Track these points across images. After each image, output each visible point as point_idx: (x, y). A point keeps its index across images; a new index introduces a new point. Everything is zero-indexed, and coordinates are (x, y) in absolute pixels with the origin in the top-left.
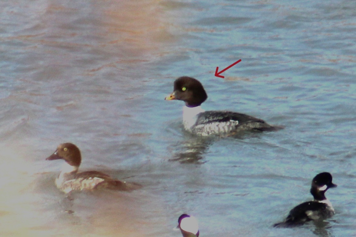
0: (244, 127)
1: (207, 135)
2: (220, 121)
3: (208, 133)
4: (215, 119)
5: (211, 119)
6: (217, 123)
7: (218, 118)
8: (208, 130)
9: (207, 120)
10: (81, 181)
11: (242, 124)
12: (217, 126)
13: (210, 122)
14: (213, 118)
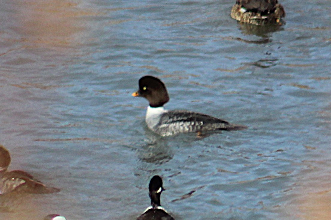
0: (209, 127)
1: (171, 134)
2: (185, 121)
3: (173, 133)
4: (179, 119)
5: (175, 119)
6: (182, 123)
7: (182, 118)
8: (173, 129)
9: (171, 120)
10: (4, 182)
11: (206, 125)
12: (182, 125)
13: (173, 122)
14: (177, 118)
